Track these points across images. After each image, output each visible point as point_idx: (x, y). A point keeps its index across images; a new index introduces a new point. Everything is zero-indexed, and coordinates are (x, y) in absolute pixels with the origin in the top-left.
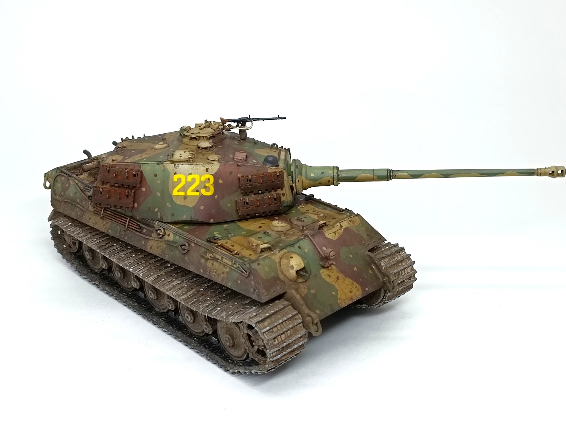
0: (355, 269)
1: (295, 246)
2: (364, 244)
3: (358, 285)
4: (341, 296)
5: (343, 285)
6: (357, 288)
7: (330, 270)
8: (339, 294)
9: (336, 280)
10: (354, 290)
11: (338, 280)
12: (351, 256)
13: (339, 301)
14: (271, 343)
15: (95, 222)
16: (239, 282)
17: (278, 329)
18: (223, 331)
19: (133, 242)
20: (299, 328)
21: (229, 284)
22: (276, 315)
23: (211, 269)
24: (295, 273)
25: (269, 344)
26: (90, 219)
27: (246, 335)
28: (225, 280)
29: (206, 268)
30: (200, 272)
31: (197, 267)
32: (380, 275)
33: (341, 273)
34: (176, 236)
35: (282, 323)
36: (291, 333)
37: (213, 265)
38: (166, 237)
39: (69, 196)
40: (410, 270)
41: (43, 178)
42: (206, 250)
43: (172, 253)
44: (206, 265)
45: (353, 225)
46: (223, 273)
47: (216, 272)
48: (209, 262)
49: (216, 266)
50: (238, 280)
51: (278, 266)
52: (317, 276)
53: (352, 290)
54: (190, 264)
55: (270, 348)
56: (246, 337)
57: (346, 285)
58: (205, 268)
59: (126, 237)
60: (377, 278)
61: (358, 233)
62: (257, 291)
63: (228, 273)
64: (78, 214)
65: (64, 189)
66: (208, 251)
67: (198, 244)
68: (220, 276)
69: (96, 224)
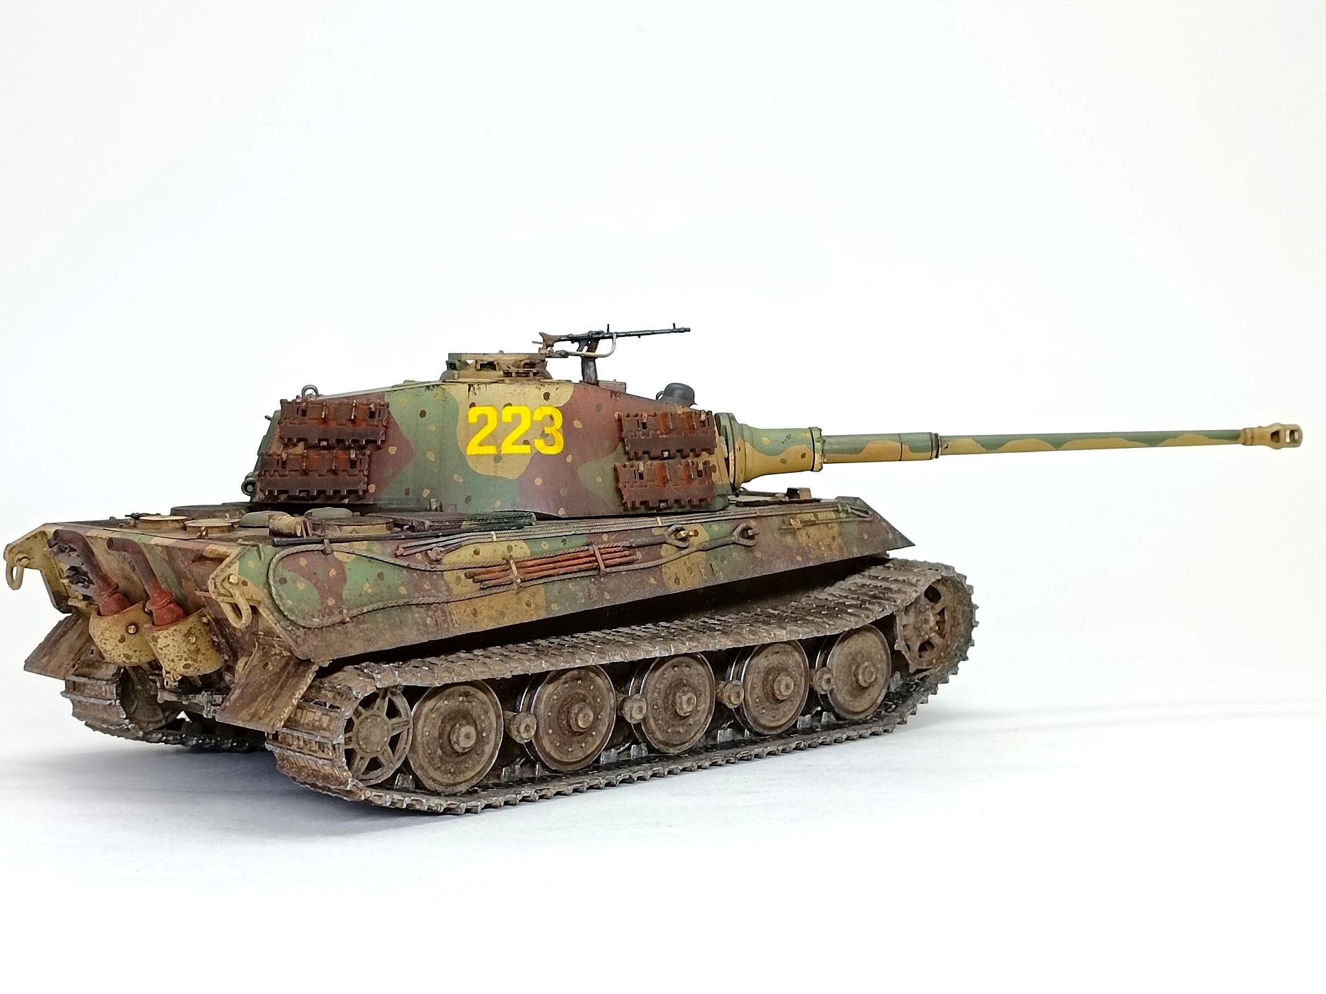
16: (866, 537)
19: (628, 593)
21: (855, 550)
23: (812, 545)
26: (475, 613)
28: (845, 548)
29: (803, 548)
30: (798, 562)
34: (710, 526)
38: (694, 541)
39: (360, 595)
43: (725, 562)
44: (799, 543)
46: (834, 538)
47: (823, 545)
48: (801, 536)
49: (816, 535)
50: (862, 535)
54: (772, 561)
58: (801, 550)
59: (605, 593)
63: (840, 534)
64: (426, 625)
65: (329, 587)
66: (785, 518)
68: (833, 547)
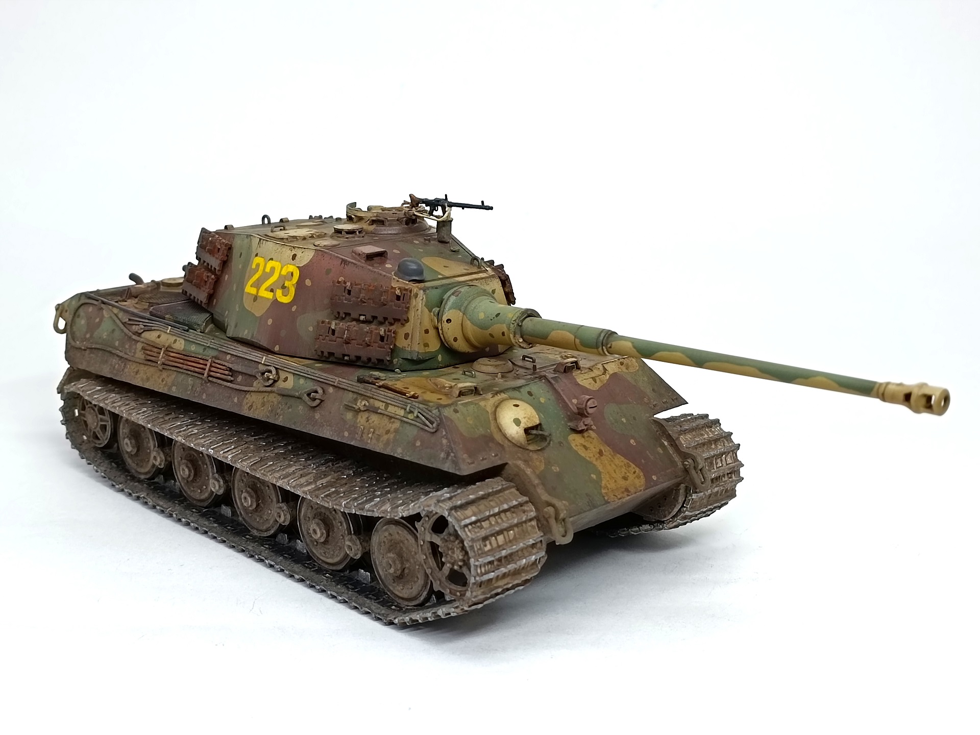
0: (632, 441)
1: (522, 390)
2: (647, 404)
3: (638, 469)
4: (607, 483)
5: (610, 465)
6: (636, 473)
7: (587, 439)
8: (602, 479)
9: (598, 455)
10: (631, 477)
11: (602, 456)
12: (624, 420)
13: (603, 491)
14: (479, 547)
15: (147, 376)
16: (418, 444)
17: (490, 523)
18: (382, 551)
19: (216, 401)
20: (529, 528)
22: (488, 500)
23: (364, 428)
24: (522, 432)
25: (473, 548)
26: (137, 373)
27: (429, 545)
29: (356, 427)
30: (343, 436)
31: (337, 429)
32: (679, 457)
33: (606, 446)
34: (299, 379)
35: (499, 513)
36: (515, 535)
37: (367, 421)
38: (281, 384)
39: (100, 337)
40: (731, 459)
41: (53, 313)
42: (355, 396)
43: (290, 410)
44: (355, 422)
45: (627, 371)
46: (388, 432)
47: (374, 433)
48: (362, 417)
49: (375, 422)
50: (415, 441)
51: (491, 419)
52: (562, 445)
53: (628, 476)
54: (323, 426)
55: (475, 556)
56: (428, 550)
57: (616, 466)
58: (352, 429)
59: (204, 394)
60: (673, 463)
61: (635, 384)
62: (452, 454)
63: (396, 431)
64: (114, 367)
65: (92, 327)
66: (359, 397)
67: (341, 386)
68: (381, 439)
69: (148, 379)
